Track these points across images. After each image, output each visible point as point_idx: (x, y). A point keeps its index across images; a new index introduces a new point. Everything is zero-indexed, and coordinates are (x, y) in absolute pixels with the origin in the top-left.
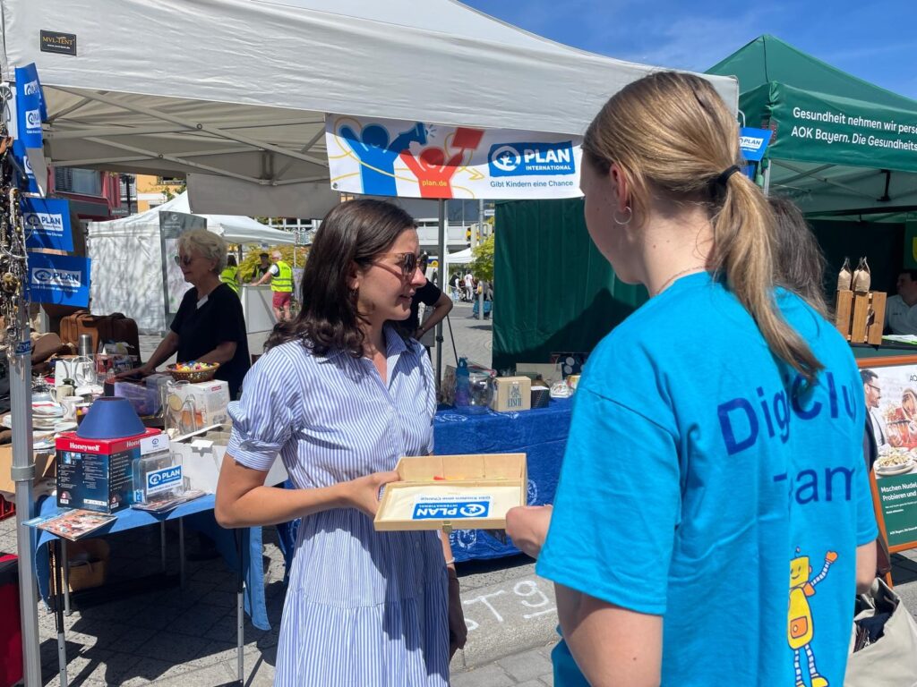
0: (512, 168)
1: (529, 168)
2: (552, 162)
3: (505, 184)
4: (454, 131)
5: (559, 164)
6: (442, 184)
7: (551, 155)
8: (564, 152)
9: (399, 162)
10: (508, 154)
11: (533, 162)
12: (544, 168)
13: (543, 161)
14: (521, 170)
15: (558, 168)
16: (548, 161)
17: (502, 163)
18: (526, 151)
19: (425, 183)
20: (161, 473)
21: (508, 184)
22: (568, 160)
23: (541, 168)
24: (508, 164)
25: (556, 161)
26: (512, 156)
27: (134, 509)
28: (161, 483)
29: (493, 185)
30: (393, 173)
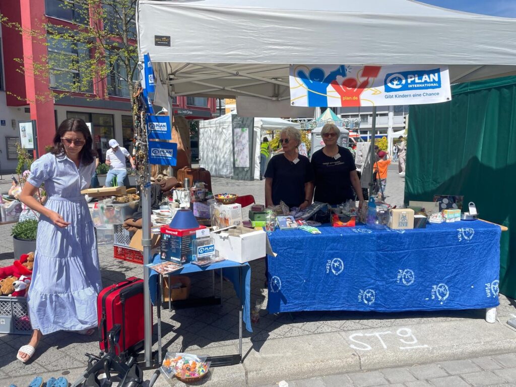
0: (400, 86)
1: (410, 86)
2: (426, 82)
3: (394, 96)
4: (363, 68)
5: (431, 83)
6: (355, 98)
7: (425, 78)
8: (435, 76)
9: (330, 88)
10: (397, 78)
11: (414, 82)
12: (421, 85)
13: (420, 81)
14: (405, 87)
15: (429, 85)
16: (423, 81)
17: (393, 84)
18: (409, 76)
19: (344, 98)
20: (204, 248)
21: (396, 96)
22: (436, 79)
23: (418, 85)
24: (397, 85)
25: (428, 81)
26: (400, 80)
27: (192, 264)
28: (204, 252)
29: (387, 97)
30: (326, 94)
